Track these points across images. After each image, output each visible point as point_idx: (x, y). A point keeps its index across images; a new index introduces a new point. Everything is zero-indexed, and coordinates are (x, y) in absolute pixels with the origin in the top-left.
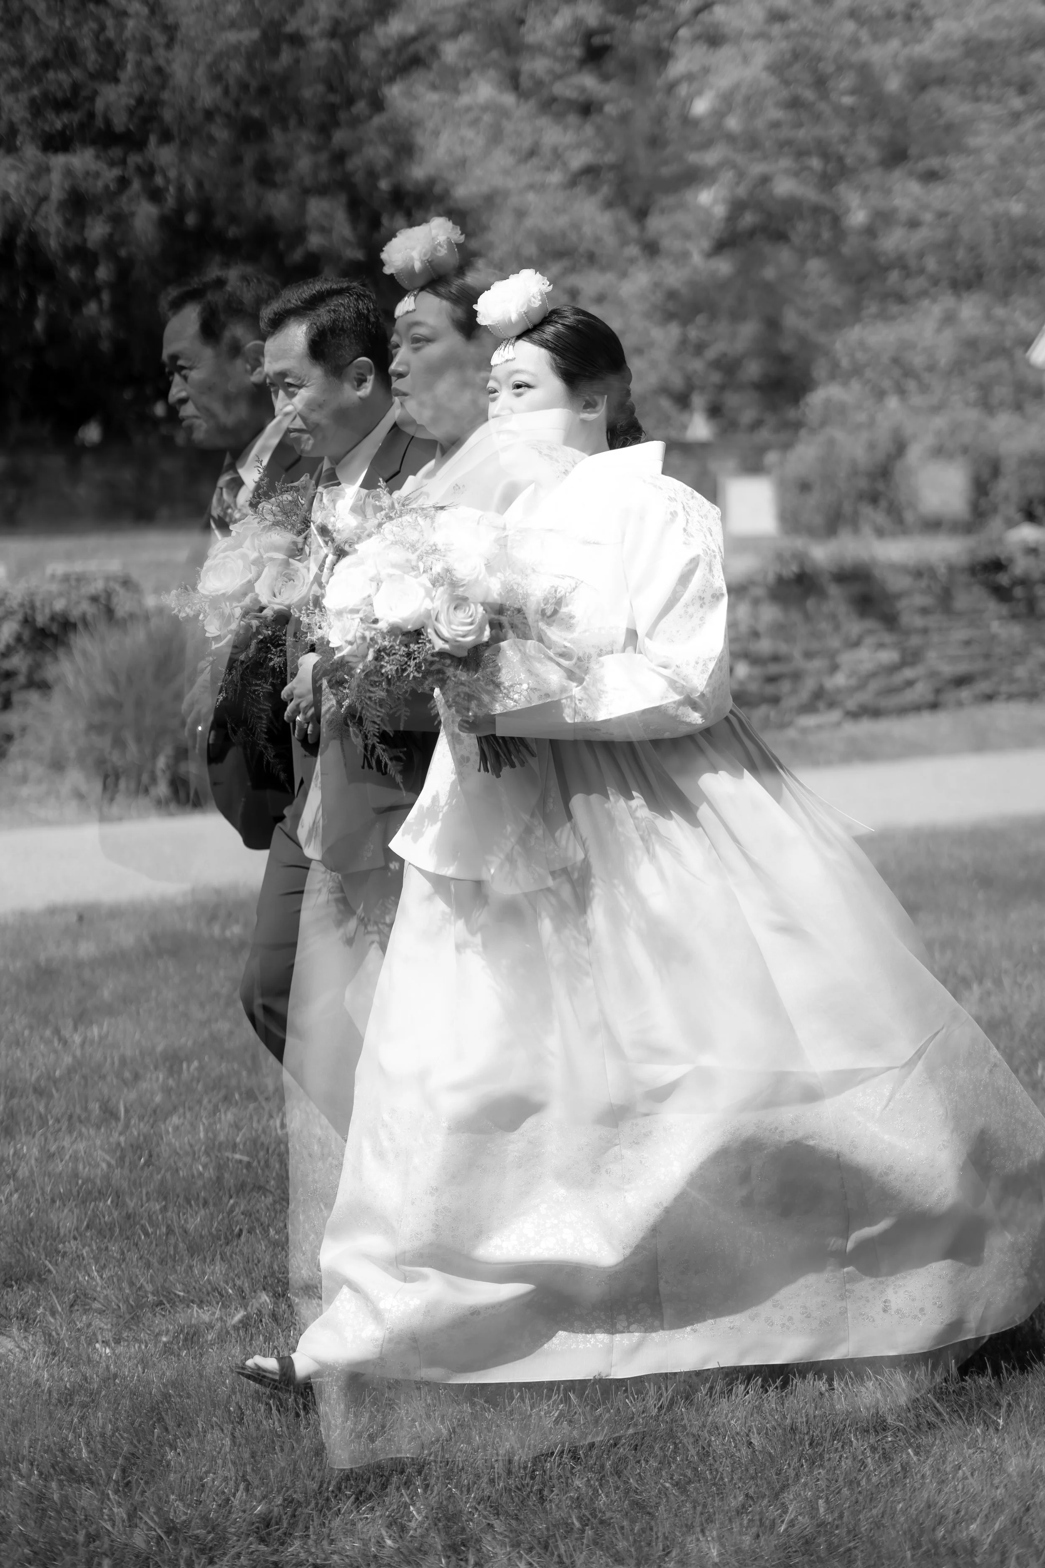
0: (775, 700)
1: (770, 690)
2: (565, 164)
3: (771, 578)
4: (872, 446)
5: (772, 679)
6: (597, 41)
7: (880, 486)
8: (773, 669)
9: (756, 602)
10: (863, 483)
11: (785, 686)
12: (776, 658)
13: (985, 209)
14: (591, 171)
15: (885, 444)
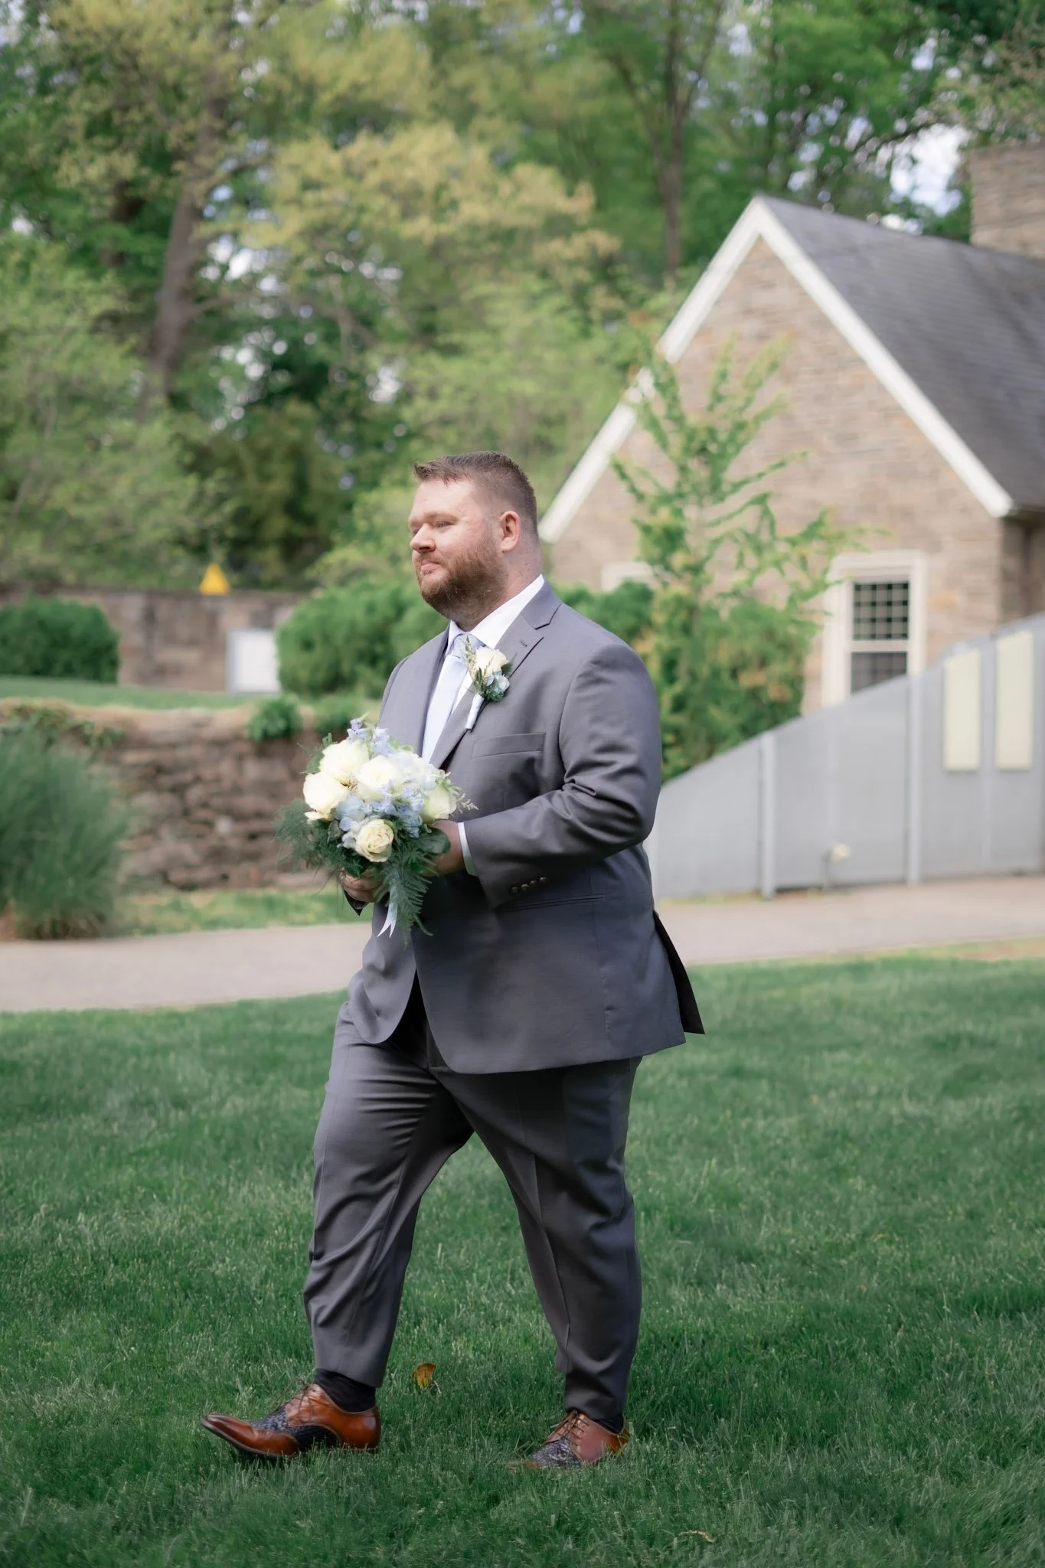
0: (254, 857)
1: (252, 847)
2: (85, 310)
3: (258, 734)
4: (371, 608)
5: (253, 837)
6: (131, 193)
7: (379, 649)
8: (255, 825)
9: (240, 758)
10: (362, 644)
11: (267, 843)
12: (259, 815)
13: (501, 387)
14: (113, 318)
15: (385, 610)
